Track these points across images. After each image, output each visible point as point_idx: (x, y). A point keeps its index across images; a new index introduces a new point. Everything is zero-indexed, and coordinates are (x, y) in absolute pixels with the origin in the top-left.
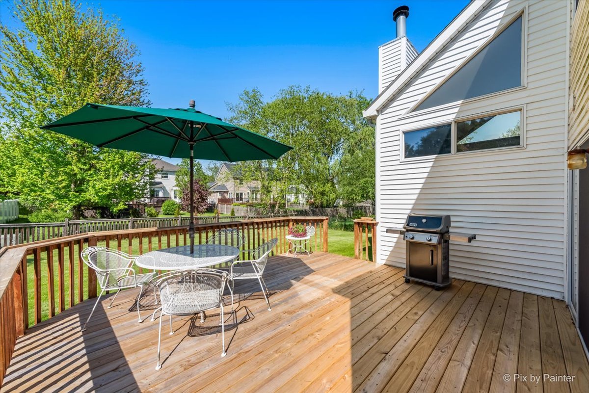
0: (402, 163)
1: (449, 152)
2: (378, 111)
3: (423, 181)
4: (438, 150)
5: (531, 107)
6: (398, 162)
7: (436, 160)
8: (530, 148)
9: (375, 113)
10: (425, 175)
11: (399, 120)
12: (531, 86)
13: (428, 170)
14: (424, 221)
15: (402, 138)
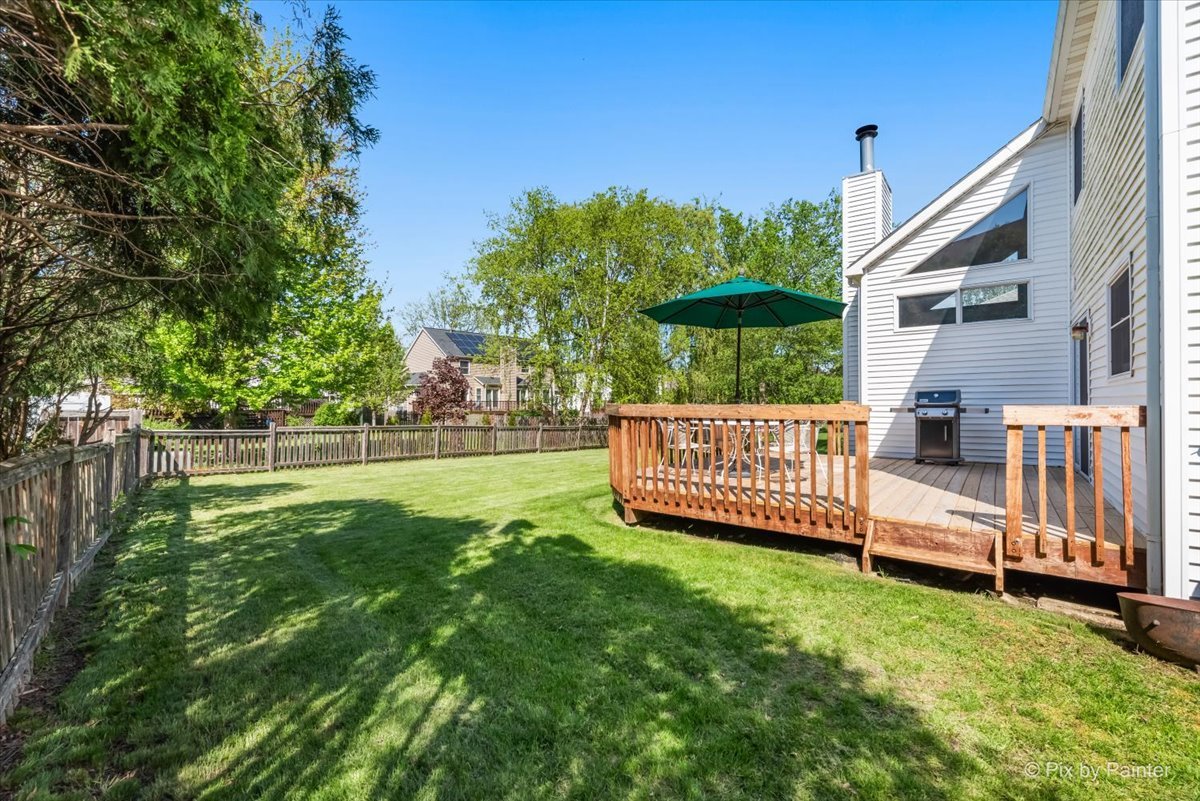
0: (896, 334)
1: (954, 322)
2: (864, 269)
3: (924, 354)
4: (941, 319)
5: (1037, 280)
6: (891, 333)
7: (939, 331)
8: (1038, 321)
9: (862, 272)
10: (927, 348)
11: (892, 282)
12: (1036, 260)
13: (930, 342)
14: (936, 395)
15: (896, 303)
